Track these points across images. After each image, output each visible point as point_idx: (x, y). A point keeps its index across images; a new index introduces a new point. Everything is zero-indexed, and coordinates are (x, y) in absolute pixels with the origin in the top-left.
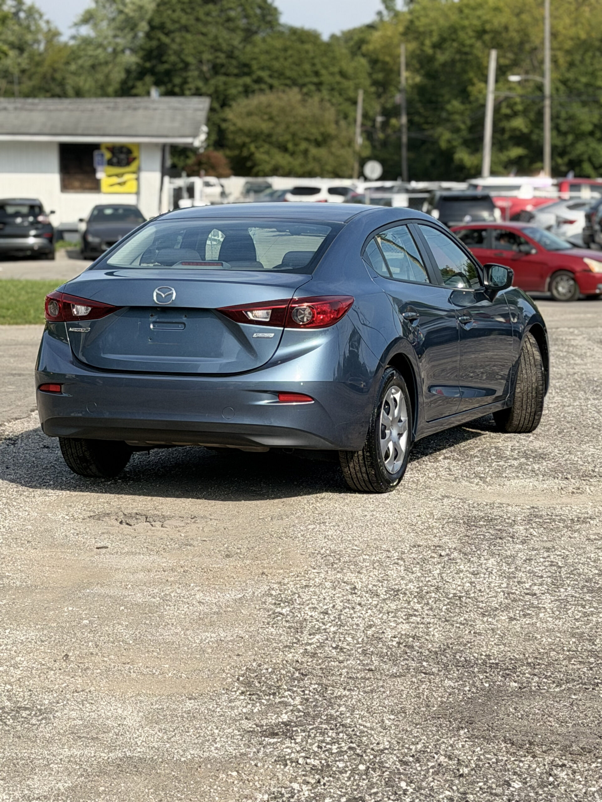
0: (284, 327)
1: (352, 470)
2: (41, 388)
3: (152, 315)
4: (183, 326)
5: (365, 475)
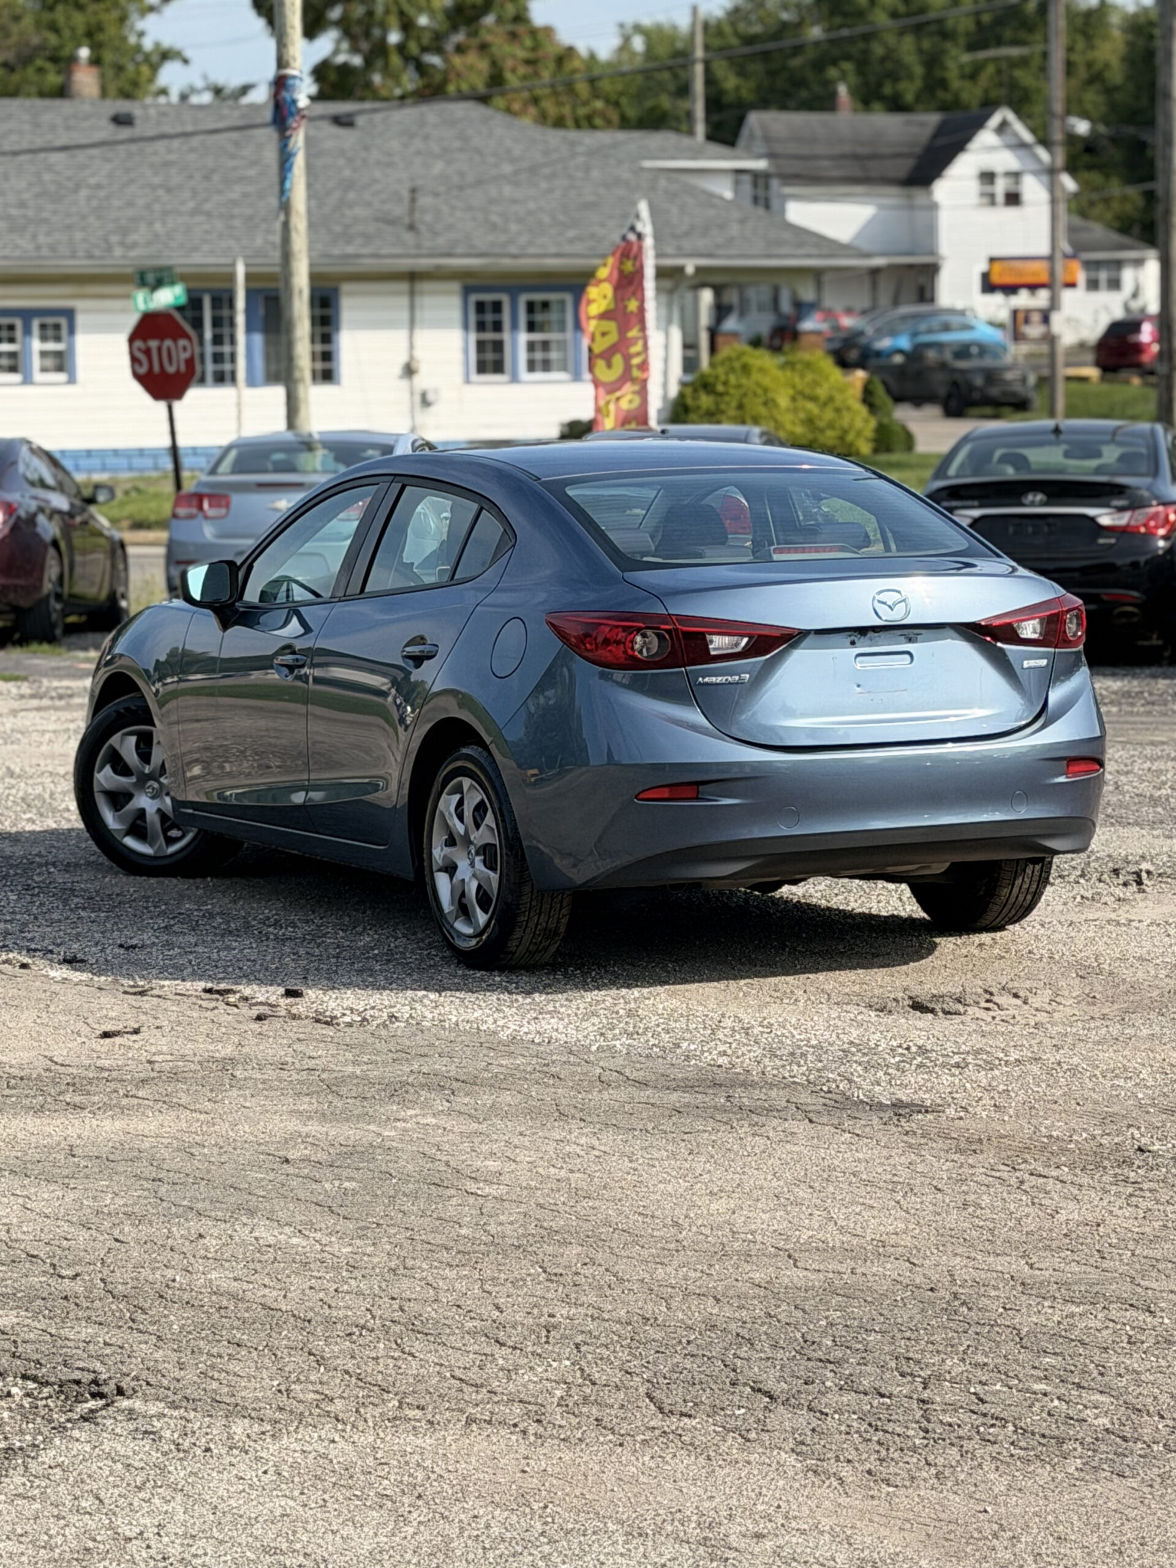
0: (1056, 647)
1: (1015, 890)
2: (641, 796)
3: (853, 643)
4: (907, 657)
5: (1029, 897)
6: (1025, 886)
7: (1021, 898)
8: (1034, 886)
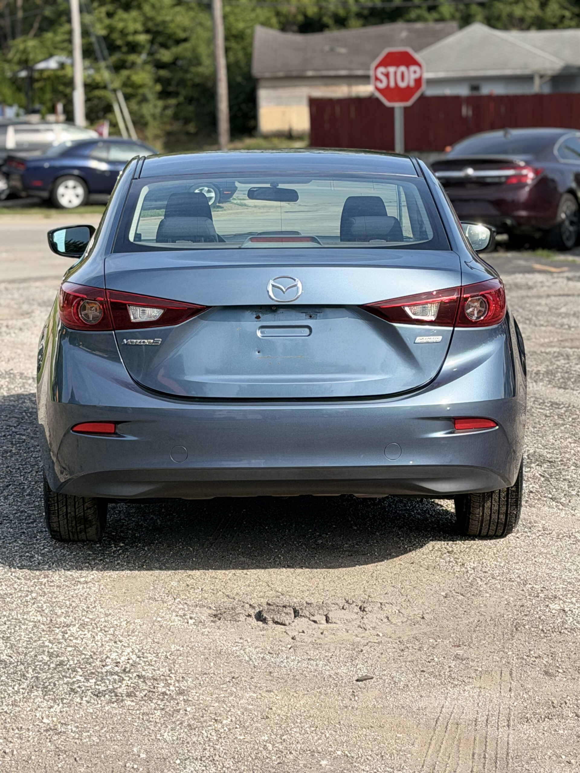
0: (455, 326)
1: (487, 511)
2: (75, 429)
3: (258, 317)
4: (307, 331)
5: (502, 517)
6: (495, 508)
7: (495, 517)
8: (503, 509)
